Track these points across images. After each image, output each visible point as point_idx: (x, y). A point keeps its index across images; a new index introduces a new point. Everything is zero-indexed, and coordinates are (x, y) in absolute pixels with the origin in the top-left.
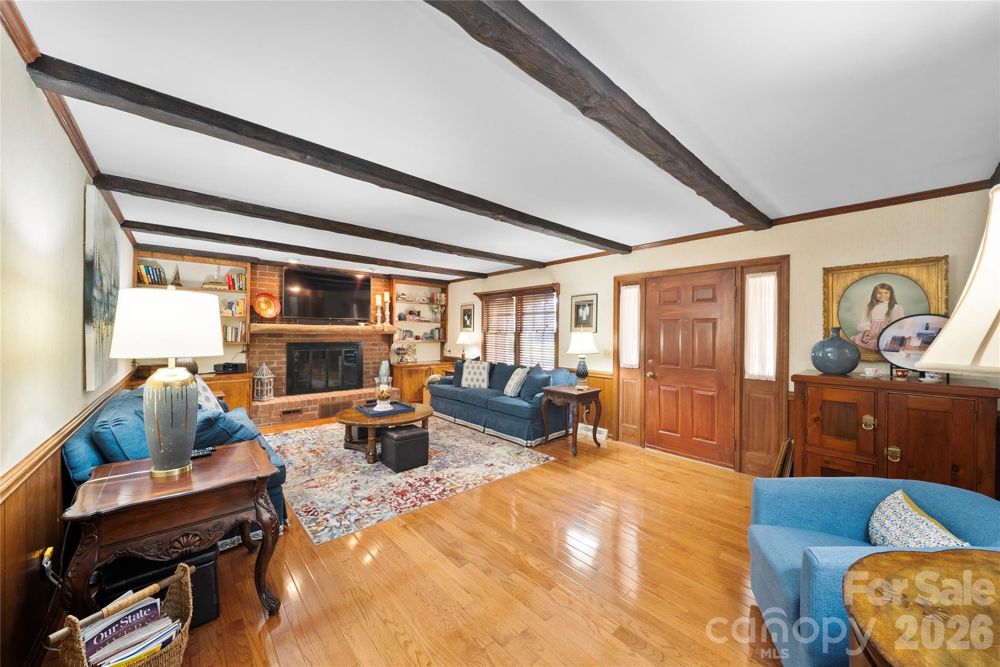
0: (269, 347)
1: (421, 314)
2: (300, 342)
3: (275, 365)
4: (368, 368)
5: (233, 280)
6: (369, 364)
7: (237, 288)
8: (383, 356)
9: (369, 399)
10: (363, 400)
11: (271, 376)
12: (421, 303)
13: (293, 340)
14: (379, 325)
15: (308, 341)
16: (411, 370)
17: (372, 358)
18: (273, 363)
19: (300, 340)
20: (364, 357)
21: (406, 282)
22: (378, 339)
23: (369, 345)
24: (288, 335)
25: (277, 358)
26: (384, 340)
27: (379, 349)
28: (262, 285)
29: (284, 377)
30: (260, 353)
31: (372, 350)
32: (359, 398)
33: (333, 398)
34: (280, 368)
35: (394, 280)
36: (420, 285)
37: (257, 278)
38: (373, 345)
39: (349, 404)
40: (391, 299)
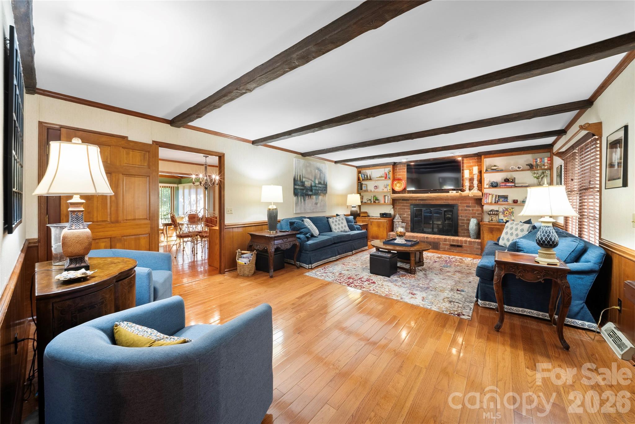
0: (403, 206)
1: (516, 181)
2: (418, 203)
3: (405, 216)
4: (463, 223)
5: (387, 174)
6: (464, 220)
7: (388, 178)
8: (477, 215)
9: (452, 243)
10: (447, 243)
11: (400, 220)
12: (517, 171)
13: (414, 202)
14: (467, 192)
15: (422, 203)
16: (493, 228)
17: (466, 216)
18: (404, 214)
19: (417, 202)
20: (460, 215)
21: (495, 155)
22: (471, 203)
23: (464, 207)
24: (411, 200)
25: (406, 212)
26: (477, 203)
27: (473, 210)
28: (399, 175)
29: (410, 222)
30: (399, 209)
31: (466, 210)
32: (444, 241)
33: (427, 238)
34: (407, 217)
35: (482, 156)
36: (512, 155)
37: (397, 172)
38: (467, 206)
39: (437, 243)
40: (480, 172)
